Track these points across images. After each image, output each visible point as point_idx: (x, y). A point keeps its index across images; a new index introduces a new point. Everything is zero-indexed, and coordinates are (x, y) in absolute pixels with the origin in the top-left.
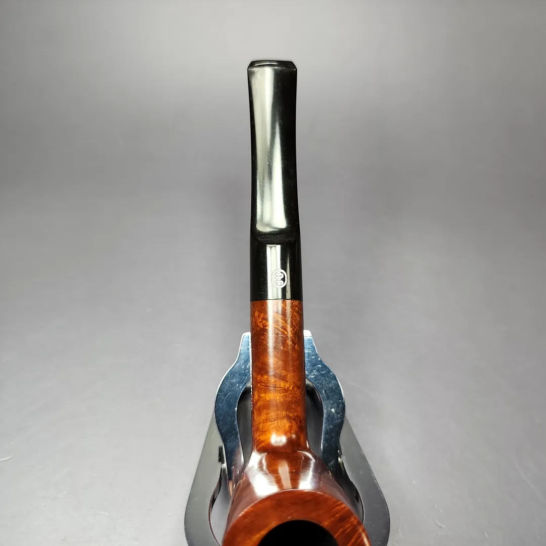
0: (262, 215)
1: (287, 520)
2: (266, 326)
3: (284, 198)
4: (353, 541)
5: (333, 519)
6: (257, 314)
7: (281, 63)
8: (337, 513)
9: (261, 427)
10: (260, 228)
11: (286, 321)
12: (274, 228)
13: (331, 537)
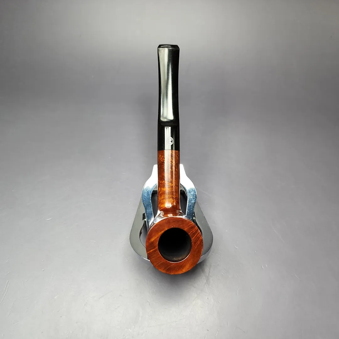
0: (163, 114)
1: (171, 228)
2: (164, 161)
3: (173, 106)
4: (196, 236)
5: (188, 228)
6: (160, 156)
7: (172, 46)
8: (190, 225)
9: (161, 201)
10: (162, 119)
11: (172, 159)
12: (168, 119)
13: (187, 234)
